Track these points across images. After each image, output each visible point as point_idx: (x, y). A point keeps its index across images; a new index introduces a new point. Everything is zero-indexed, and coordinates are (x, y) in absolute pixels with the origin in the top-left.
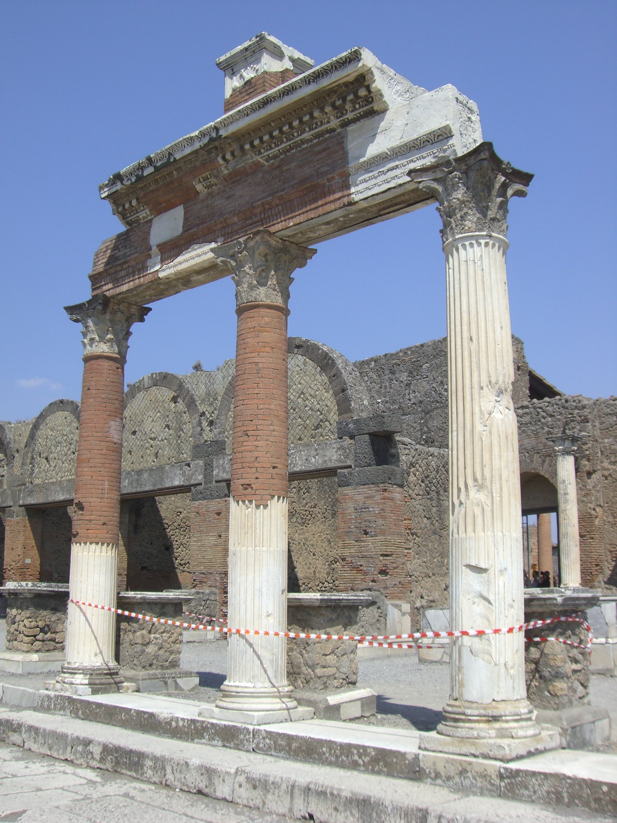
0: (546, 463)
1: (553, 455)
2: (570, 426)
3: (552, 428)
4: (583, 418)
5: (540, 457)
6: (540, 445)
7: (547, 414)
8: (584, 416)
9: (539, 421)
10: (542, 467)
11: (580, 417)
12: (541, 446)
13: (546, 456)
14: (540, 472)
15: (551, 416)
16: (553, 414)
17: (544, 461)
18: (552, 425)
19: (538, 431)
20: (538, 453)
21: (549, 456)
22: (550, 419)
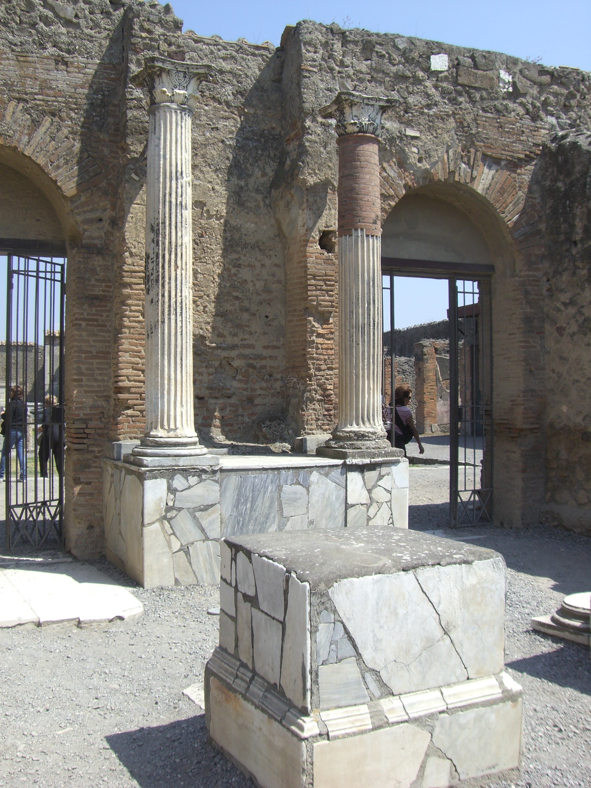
0: (42, 130)
1: (64, 115)
2: (140, 56)
3: (69, 52)
4: (173, 48)
5: (26, 111)
6: (29, 82)
7: (57, 16)
8: (179, 46)
9: (34, 25)
10: (30, 135)
11: (170, 45)
12: (31, 87)
13: (44, 113)
14: (21, 147)
15: (68, 23)
16: (74, 20)
17: (36, 124)
18: (69, 45)
19: (26, 47)
20: (19, 100)
21: (53, 114)
22: (64, 30)
